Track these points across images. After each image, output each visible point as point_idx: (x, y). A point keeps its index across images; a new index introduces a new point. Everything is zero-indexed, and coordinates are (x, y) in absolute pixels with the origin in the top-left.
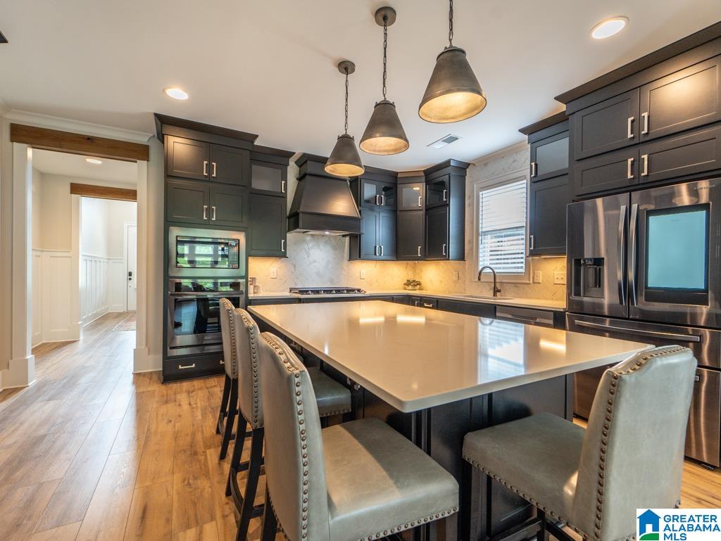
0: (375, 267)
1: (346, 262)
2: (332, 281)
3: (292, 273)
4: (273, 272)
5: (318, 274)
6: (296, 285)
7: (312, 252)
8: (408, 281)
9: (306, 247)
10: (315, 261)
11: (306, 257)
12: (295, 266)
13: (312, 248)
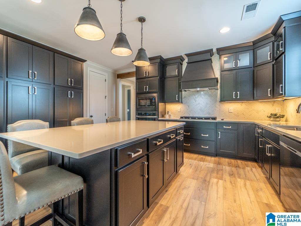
0: (242, 105)
1: (218, 103)
2: (209, 113)
3: (188, 109)
4: (179, 109)
5: (201, 110)
6: (189, 115)
7: (197, 99)
8: (271, 114)
9: (194, 97)
10: (199, 104)
11: (194, 102)
12: (189, 106)
13: (197, 97)
